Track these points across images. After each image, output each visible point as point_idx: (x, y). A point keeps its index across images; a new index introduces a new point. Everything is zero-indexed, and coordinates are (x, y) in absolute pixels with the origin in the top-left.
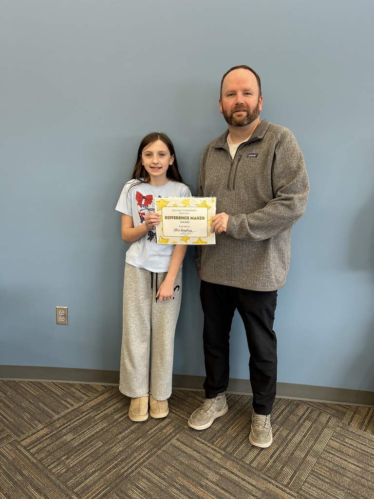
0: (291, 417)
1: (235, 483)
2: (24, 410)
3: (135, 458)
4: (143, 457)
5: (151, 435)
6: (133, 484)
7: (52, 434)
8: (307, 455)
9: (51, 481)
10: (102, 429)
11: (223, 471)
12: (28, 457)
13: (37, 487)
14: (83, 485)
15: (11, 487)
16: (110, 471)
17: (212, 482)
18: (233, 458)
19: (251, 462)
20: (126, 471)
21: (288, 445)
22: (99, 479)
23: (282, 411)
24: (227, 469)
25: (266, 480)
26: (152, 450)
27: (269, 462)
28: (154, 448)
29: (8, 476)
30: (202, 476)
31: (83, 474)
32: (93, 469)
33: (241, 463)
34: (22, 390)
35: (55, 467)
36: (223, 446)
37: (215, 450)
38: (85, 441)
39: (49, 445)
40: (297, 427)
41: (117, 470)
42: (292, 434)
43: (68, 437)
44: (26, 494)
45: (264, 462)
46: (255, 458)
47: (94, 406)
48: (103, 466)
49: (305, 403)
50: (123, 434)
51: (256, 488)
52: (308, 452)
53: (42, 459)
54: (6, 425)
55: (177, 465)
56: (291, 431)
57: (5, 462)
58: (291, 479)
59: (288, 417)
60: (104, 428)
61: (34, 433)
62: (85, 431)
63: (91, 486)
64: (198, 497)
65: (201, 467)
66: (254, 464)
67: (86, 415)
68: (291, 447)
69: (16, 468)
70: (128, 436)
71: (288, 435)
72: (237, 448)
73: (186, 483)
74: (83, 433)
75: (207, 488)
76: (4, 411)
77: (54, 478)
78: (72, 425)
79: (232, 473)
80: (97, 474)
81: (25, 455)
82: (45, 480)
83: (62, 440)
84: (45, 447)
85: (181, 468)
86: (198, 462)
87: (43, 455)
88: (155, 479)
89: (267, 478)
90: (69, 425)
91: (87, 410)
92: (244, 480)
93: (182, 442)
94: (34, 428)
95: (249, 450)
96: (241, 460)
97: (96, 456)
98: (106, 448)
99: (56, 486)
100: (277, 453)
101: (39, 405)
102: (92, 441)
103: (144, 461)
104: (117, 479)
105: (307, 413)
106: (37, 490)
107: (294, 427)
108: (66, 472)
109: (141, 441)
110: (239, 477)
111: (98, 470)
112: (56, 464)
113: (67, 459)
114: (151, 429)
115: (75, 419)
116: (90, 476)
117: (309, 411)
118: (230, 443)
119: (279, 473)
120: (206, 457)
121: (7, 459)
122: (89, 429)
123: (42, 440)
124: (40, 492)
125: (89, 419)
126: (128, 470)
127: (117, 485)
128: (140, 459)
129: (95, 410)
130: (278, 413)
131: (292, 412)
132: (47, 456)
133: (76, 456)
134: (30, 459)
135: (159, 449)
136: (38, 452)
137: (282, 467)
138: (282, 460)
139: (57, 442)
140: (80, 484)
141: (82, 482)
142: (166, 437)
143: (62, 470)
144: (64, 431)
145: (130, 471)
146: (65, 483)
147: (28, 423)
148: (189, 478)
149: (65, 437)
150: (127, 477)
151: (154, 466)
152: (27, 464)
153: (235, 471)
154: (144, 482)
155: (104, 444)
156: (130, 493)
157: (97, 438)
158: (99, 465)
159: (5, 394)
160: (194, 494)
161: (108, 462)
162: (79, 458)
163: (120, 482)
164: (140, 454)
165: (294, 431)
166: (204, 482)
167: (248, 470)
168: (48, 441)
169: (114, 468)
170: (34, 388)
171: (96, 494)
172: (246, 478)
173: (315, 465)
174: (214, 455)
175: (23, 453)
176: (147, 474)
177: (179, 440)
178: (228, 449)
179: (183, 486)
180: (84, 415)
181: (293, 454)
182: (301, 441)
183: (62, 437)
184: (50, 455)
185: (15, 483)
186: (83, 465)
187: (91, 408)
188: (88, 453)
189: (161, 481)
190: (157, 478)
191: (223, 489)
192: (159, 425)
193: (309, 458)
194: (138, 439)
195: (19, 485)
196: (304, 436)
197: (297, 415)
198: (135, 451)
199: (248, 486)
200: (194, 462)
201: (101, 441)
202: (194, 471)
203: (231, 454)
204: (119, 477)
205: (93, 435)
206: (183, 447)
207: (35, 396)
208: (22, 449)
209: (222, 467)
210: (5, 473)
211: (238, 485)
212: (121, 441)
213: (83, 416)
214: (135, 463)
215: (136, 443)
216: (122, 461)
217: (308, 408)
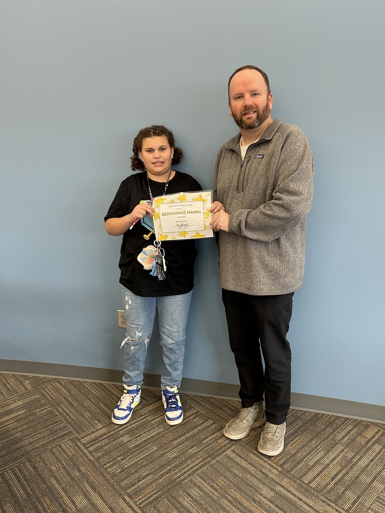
0: (359, 439)
1: (290, 502)
2: (86, 409)
3: (188, 465)
4: (196, 465)
5: (205, 444)
6: (184, 491)
7: (109, 434)
8: (373, 481)
9: (106, 479)
10: (157, 434)
11: (278, 488)
12: (86, 454)
13: (92, 484)
14: (135, 486)
15: (69, 482)
16: (162, 475)
17: (266, 498)
18: (290, 476)
19: (310, 482)
20: (178, 478)
21: (352, 468)
22: (152, 483)
23: (349, 432)
24: (283, 487)
25: (325, 502)
26: (206, 459)
27: (329, 484)
28: (208, 457)
29: (67, 470)
30: (256, 491)
31: (137, 476)
32: (147, 472)
33: (298, 481)
34: (85, 390)
35: (110, 466)
36: (281, 462)
37: (271, 466)
38: (141, 444)
39: (107, 444)
40: (365, 449)
41: (169, 476)
42: (358, 457)
43: (125, 439)
44: (82, 490)
45: (324, 483)
46: (315, 478)
47: (152, 410)
48: (157, 470)
49: (376, 425)
50: (178, 441)
51: (313, 509)
52: (375, 477)
53: (99, 457)
54: (68, 422)
55: (230, 477)
56: (357, 453)
57: (65, 457)
58: (353, 504)
59: (355, 438)
60: (160, 433)
61: (94, 432)
62: (141, 434)
63: (143, 489)
64: (250, 511)
65: (255, 482)
66: (313, 485)
67: (143, 419)
68: (356, 471)
69: (74, 464)
70: (183, 443)
71: (353, 458)
72: (295, 466)
73: (239, 497)
74: (139, 435)
75: (260, 504)
76: (68, 409)
77: (108, 477)
78: (129, 428)
79: (288, 491)
80: (150, 477)
81: (84, 452)
82: (101, 479)
83: (119, 440)
84: (103, 446)
85: (234, 480)
86: (253, 476)
87: (100, 454)
88: (207, 488)
89: (326, 500)
90: (127, 427)
91: (145, 414)
92: (301, 500)
93: (237, 455)
94: (93, 427)
95: (309, 469)
96: (299, 478)
97: (150, 459)
98: (161, 453)
99: (110, 485)
100: (340, 476)
101: (99, 405)
102: (147, 445)
103: (197, 470)
104: (169, 484)
105: (378, 436)
106: (93, 487)
107: (361, 449)
108: (120, 472)
109: (195, 449)
110: (295, 496)
111: (151, 474)
112: (111, 463)
113: (122, 459)
114: (206, 438)
115: (133, 422)
116: (143, 478)
117: (380, 433)
118: (288, 460)
119: (340, 497)
120: (262, 472)
121: (67, 454)
122: (145, 433)
123: (100, 439)
124: (95, 490)
125: (146, 423)
126: (180, 476)
127: (169, 490)
128: (193, 467)
129: (152, 414)
130: (343, 433)
131: (359, 434)
132: (104, 455)
133: (131, 458)
134: (88, 456)
135: (213, 459)
136: (95, 450)
137: (344, 491)
138: (345, 483)
139: (114, 443)
140: (133, 485)
141: (135, 484)
142: (221, 448)
143: (117, 470)
144: (122, 432)
145: (182, 477)
146: (119, 483)
147: (88, 421)
148: (242, 491)
149: (121, 438)
150: (179, 483)
151: (207, 476)
152: (85, 461)
153: (291, 489)
154: (195, 490)
155: (159, 449)
156: (181, 499)
157: (153, 442)
158: (152, 469)
159: (70, 393)
160: (246, 508)
161: (162, 467)
162: (134, 460)
163: (172, 488)
164: (194, 462)
165: (361, 453)
166: (258, 497)
167: (307, 490)
168: (106, 441)
169: (167, 473)
170: (97, 389)
171: (148, 497)
172: (304, 498)
173: (381, 492)
174: (270, 471)
175: (82, 450)
176: (200, 482)
177: (234, 452)
178: (286, 466)
179: (235, 499)
180: (141, 418)
181: (357, 477)
182: (367, 466)
183: (119, 438)
184: (106, 454)
185: (73, 478)
186: (137, 467)
187: (148, 412)
188: (143, 456)
189: (213, 491)
190: (209, 488)
191: (277, 506)
192: (215, 435)
193: (375, 484)
194: (192, 447)
195: (76, 481)
196: (372, 460)
197: (366, 438)
198: (189, 458)
199: (304, 506)
200: (249, 476)
201: (156, 445)
202: (248, 484)
203: (289, 471)
204: (172, 482)
205: (148, 439)
206: (238, 459)
207: (97, 397)
208: (81, 446)
209: (278, 484)
210: (64, 468)
211: (293, 505)
212: (175, 447)
213: (141, 420)
214: (188, 471)
215: (190, 451)
216: (175, 467)
217: (379, 431)
